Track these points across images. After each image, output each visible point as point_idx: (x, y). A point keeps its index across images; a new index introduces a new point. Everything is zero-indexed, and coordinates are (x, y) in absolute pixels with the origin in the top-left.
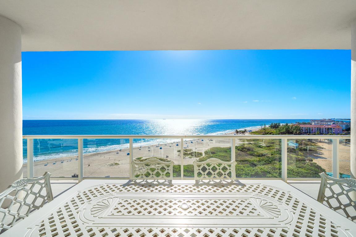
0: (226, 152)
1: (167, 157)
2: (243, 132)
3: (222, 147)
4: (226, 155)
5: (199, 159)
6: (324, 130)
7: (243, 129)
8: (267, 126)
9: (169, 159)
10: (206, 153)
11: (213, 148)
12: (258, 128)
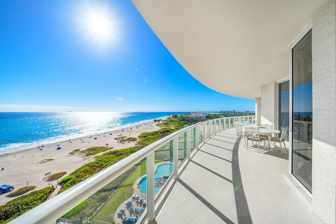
0: (153, 135)
1: (107, 145)
2: (159, 121)
3: (149, 132)
4: (154, 137)
5: (137, 142)
6: (199, 118)
7: (158, 119)
8: (171, 116)
9: (110, 147)
10: (139, 137)
11: (143, 133)
12: (165, 118)
